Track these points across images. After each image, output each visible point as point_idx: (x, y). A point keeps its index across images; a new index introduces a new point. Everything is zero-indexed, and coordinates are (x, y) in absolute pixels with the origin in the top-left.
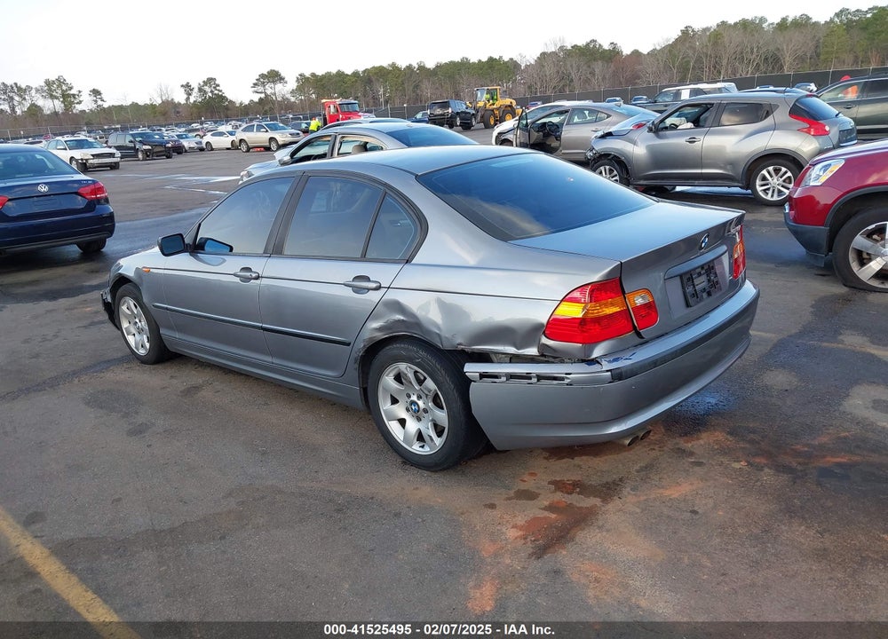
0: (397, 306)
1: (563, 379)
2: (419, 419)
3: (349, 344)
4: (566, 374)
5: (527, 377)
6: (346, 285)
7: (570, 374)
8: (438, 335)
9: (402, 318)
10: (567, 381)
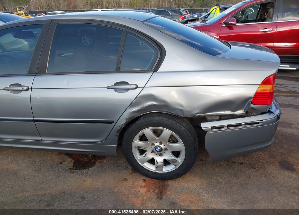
0: (151, 97)
1: (258, 123)
2: (161, 155)
3: (112, 122)
4: (260, 120)
5: (240, 125)
6: (108, 88)
7: (262, 120)
8: (181, 110)
9: (154, 103)
10: (260, 124)
